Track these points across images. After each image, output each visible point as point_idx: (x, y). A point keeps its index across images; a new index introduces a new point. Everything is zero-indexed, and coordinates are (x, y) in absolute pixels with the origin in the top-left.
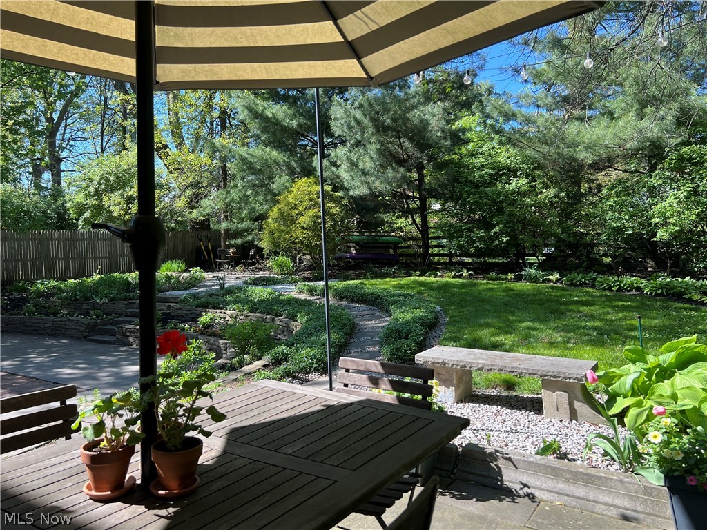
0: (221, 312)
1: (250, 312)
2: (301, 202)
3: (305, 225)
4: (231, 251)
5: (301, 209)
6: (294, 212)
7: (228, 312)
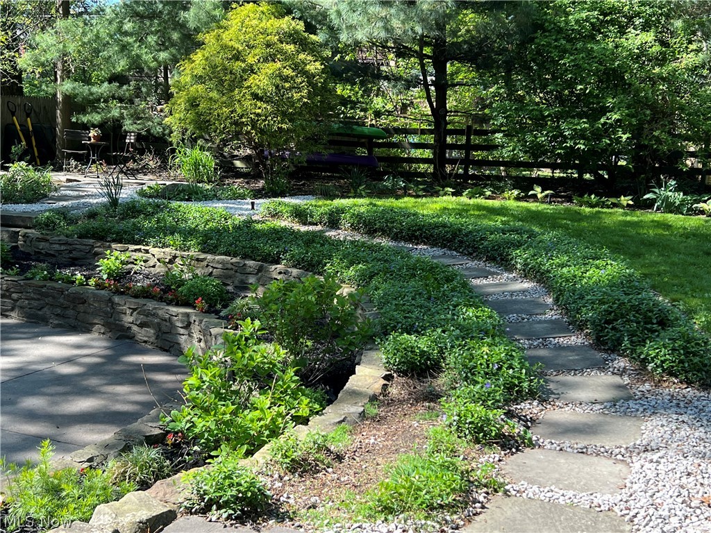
0: (139, 250)
1: (203, 251)
2: (251, 47)
3: (259, 92)
4: (92, 133)
5: (250, 60)
6: (238, 66)
7: (153, 250)
